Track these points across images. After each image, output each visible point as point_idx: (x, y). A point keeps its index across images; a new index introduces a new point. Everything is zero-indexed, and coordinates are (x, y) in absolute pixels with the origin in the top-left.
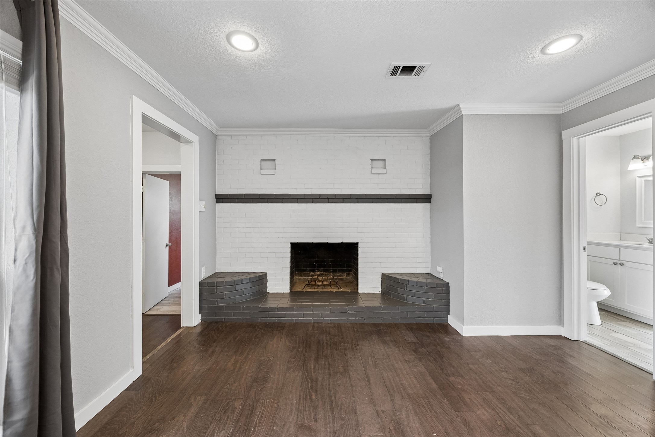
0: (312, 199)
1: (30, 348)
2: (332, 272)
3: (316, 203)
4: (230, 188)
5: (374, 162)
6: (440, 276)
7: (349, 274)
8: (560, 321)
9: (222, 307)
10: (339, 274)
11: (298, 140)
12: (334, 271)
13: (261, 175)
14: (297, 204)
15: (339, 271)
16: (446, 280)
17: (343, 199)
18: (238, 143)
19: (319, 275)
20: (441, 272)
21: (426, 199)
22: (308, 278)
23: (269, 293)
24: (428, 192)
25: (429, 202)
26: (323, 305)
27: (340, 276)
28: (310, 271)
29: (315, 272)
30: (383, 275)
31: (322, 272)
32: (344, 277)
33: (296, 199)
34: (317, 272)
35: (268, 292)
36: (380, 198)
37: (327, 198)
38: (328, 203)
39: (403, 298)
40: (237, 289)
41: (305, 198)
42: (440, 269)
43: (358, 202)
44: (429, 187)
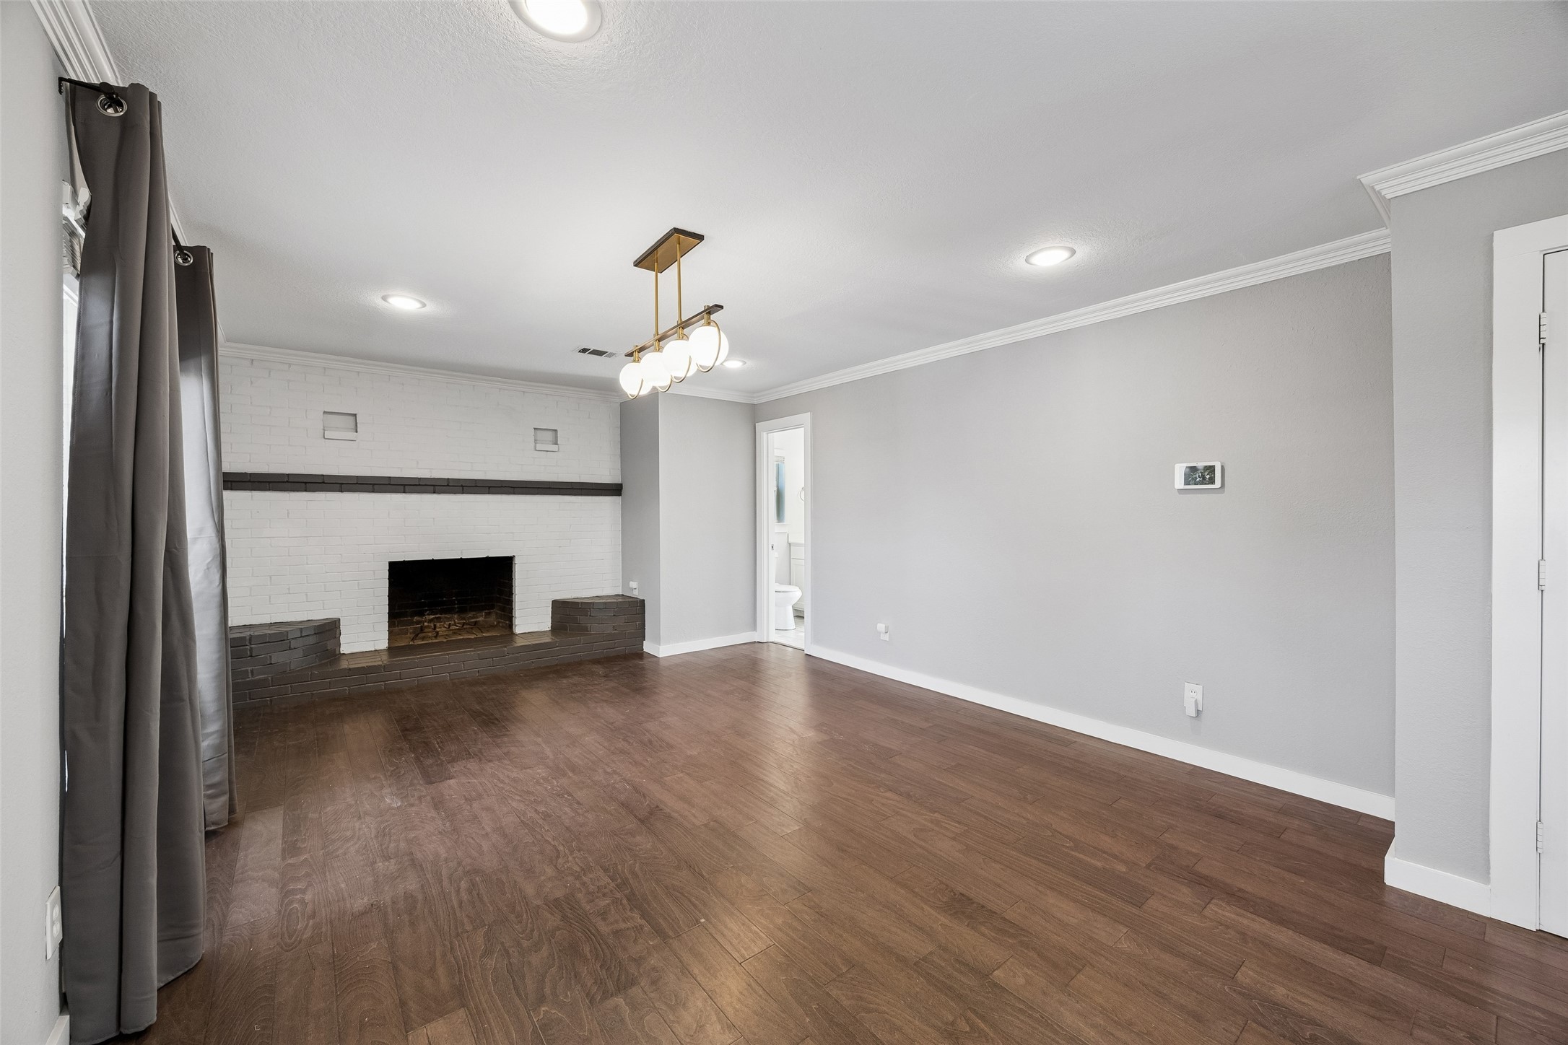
0: (432, 487)
1: (219, 658)
2: (457, 612)
3: (439, 493)
4: (250, 461)
5: (538, 432)
6: (634, 593)
7: (490, 613)
8: (754, 626)
9: (266, 680)
10: (470, 615)
11: (403, 384)
12: (462, 611)
13: (324, 440)
14: (404, 495)
15: (472, 609)
16: (641, 598)
17: (489, 487)
18: (270, 374)
19: (430, 621)
20: (635, 589)
21: (614, 490)
22: (409, 627)
23: (344, 654)
24: (617, 480)
25: (620, 495)
26: (461, 653)
27: (473, 618)
28: (413, 615)
29: (425, 615)
30: (554, 602)
31: (437, 614)
32: (481, 619)
33: (402, 487)
34: (428, 615)
35: (342, 652)
36: (550, 488)
37: (462, 486)
38: (463, 493)
39: (586, 629)
40: (292, 647)
41: (419, 485)
42: (633, 584)
43: (514, 494)
44: (619, 472)
